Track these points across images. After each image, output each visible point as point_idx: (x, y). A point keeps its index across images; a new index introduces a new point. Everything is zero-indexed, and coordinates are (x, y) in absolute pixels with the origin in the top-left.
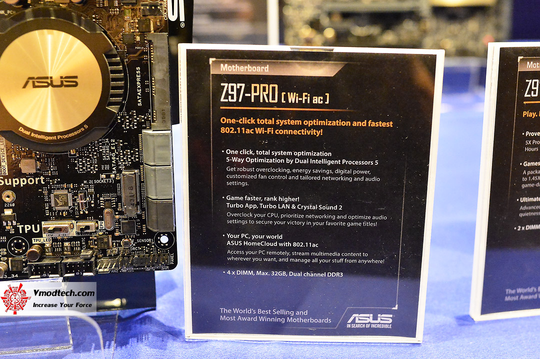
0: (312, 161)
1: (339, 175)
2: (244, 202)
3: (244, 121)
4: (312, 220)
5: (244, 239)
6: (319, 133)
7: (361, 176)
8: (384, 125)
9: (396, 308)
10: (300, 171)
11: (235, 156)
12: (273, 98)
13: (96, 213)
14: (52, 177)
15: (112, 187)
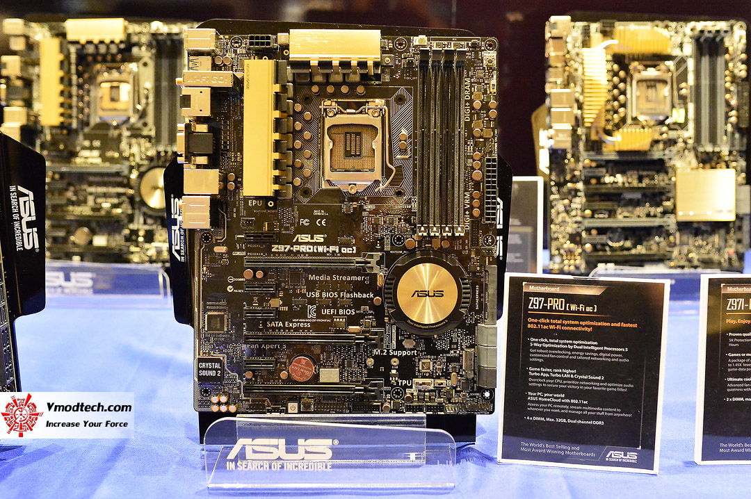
0: (585, 347)
1: (602, 357)
2: (540, 372)
3: (542, 320)
4: (584, 385)
5: (539, 396)
6: (590, 330)
7: (616, 358)
8: (631, 325)
9: (640, 448)
10: (577, 353)
11: (536, 342)
12: (562, 307)
13: (446, 375)
14: (422, 351)
15: (457, 359)
